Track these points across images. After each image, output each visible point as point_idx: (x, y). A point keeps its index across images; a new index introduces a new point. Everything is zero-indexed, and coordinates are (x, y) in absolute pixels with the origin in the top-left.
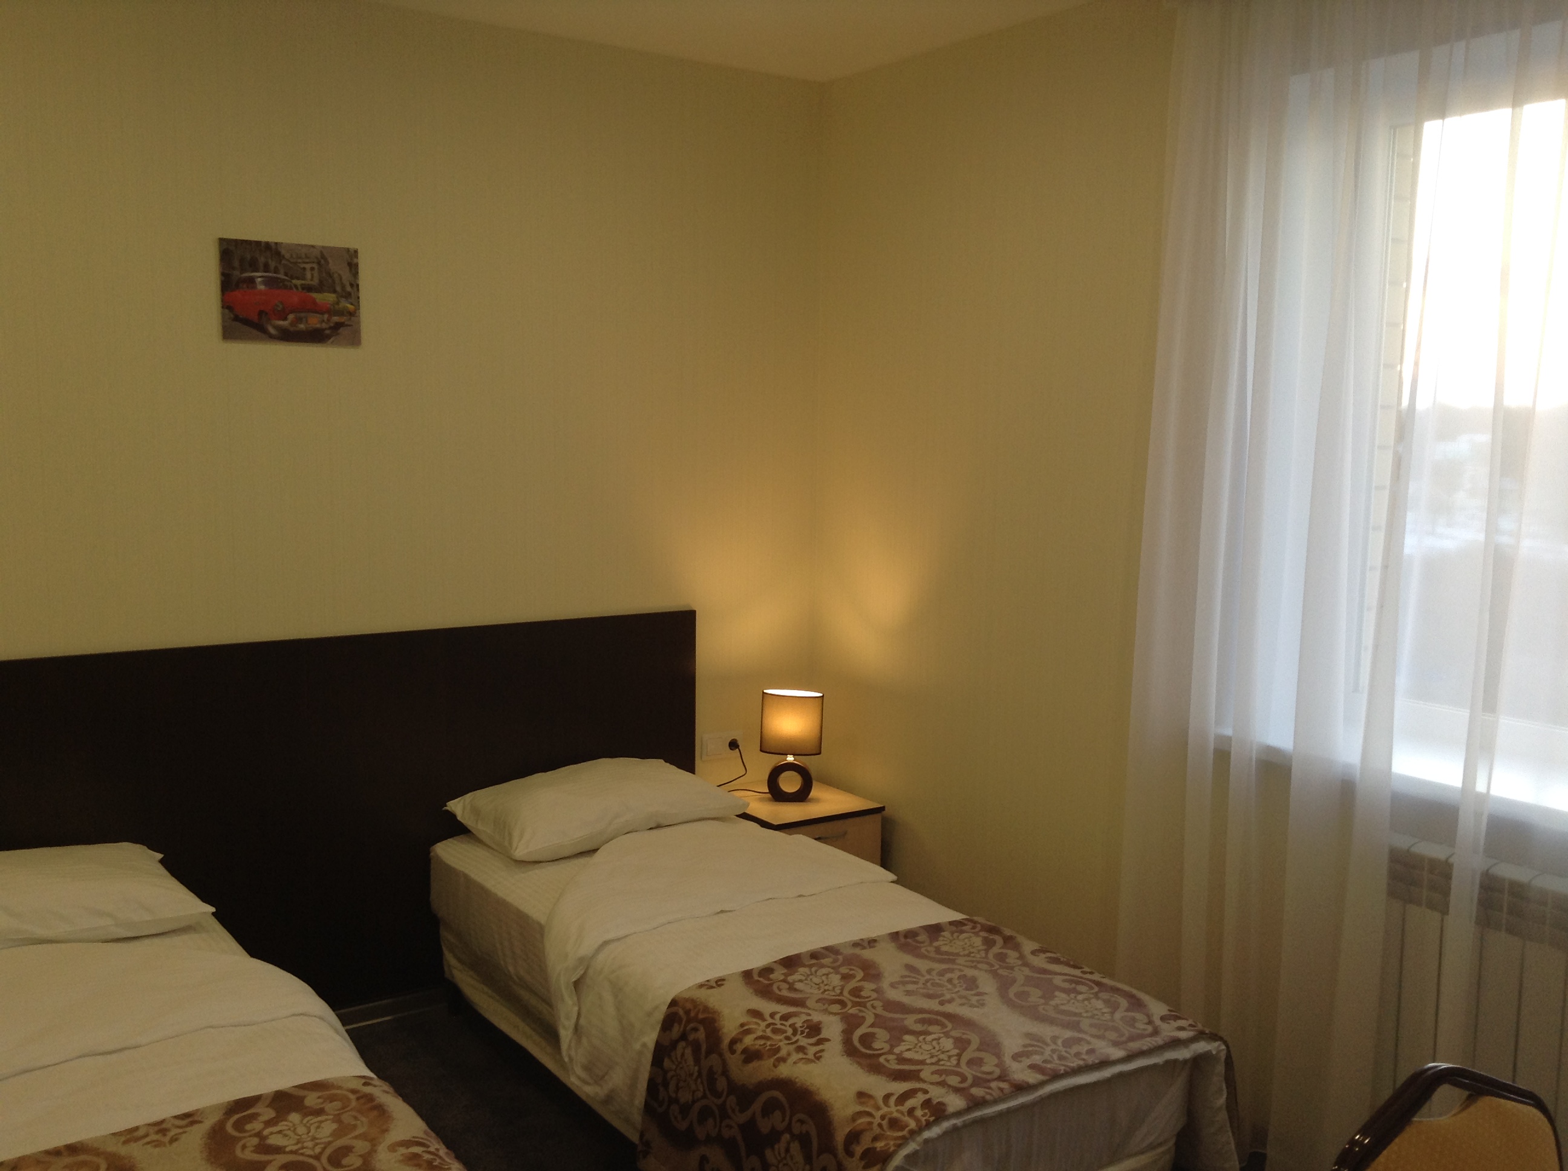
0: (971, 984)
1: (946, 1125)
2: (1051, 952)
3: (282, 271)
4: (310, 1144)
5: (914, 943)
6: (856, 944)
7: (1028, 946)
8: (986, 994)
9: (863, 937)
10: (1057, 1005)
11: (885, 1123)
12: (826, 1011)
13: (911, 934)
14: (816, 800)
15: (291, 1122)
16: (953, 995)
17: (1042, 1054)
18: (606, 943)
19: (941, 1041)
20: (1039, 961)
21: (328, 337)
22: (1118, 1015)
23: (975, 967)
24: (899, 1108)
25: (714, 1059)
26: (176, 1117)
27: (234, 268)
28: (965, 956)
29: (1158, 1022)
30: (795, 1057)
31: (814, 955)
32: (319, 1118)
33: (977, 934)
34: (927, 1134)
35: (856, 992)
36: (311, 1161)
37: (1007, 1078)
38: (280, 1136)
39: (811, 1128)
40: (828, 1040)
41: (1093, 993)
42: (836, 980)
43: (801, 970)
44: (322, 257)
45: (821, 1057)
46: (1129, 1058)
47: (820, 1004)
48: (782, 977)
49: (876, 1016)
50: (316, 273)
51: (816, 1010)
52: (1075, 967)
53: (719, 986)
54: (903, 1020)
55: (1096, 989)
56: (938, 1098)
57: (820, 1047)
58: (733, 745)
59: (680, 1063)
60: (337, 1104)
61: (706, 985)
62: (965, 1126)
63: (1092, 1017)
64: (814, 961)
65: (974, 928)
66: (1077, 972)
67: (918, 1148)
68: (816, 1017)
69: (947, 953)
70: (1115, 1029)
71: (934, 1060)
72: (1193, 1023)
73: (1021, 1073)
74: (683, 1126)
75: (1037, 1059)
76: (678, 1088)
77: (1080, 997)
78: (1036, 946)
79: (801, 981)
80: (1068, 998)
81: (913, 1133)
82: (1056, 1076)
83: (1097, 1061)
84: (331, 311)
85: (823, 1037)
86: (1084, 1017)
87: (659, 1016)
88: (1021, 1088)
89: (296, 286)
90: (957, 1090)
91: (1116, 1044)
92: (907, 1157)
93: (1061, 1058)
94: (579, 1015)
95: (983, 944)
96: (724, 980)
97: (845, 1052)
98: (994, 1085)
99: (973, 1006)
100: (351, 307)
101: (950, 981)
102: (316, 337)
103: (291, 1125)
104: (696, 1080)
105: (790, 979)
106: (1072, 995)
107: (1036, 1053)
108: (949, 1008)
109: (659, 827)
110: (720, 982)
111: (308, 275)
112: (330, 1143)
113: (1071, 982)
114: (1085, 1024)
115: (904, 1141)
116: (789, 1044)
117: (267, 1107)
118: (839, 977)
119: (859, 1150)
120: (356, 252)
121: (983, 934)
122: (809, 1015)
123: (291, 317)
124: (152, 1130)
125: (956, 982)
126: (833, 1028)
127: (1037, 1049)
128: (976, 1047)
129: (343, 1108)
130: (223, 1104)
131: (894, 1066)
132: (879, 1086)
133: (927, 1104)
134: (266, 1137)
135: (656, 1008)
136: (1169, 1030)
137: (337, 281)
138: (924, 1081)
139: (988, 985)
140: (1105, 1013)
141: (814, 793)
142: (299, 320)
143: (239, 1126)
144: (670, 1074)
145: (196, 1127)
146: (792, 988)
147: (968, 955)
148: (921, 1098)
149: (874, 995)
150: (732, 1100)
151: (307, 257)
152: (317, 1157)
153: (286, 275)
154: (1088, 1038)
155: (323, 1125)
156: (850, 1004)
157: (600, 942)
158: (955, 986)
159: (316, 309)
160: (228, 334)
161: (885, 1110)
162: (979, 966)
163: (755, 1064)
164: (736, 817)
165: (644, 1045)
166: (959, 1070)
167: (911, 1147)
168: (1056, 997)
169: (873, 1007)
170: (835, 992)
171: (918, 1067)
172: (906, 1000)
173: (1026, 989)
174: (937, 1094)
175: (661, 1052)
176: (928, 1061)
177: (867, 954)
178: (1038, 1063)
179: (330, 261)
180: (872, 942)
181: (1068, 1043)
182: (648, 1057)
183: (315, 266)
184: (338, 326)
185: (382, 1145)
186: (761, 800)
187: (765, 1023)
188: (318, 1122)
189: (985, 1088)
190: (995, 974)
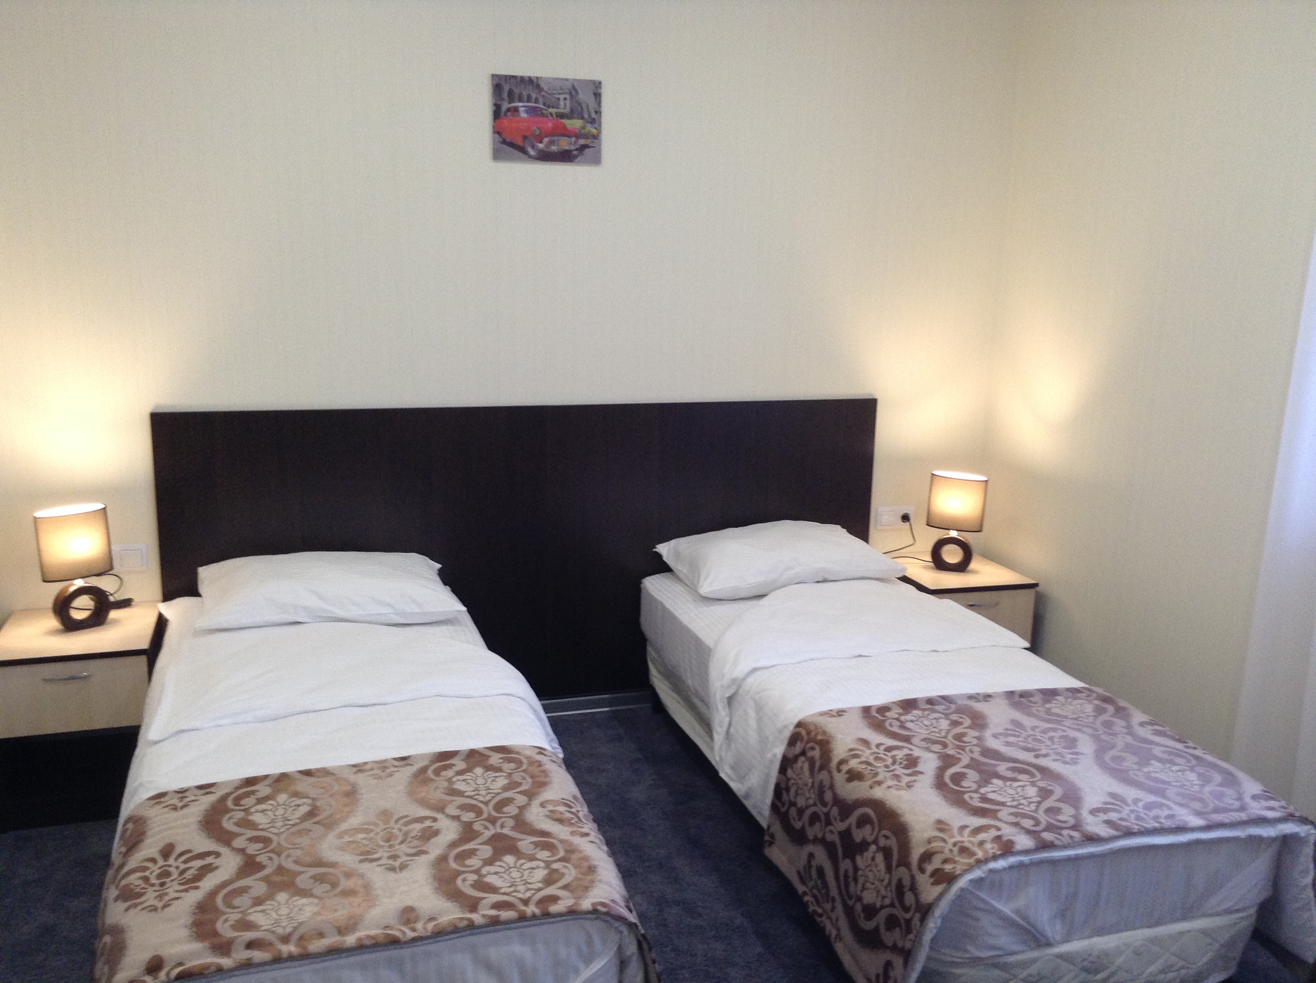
0: (1071, 743)
1: (1012, 860)
2: (1158, 725)
3: (541, 100)
4: (483, 792)
5: (1028, 703)
6: (971, 697)
7: (1138, 717)
8: (1083, 754)
9: (979, 692)
10: (1149, 772)
11: (956, 849)
12: (928, 749)
13: (1024, 695)
14: (974, 572)
15: (475, 774)
16: (1049, 751)
17: (1120, 812)
18: (755, 670)
19: (1026, 788)
20: (1145, 732)
21: (575, 157)
22: (1208, 789)
23: (1079, 730)
24: (972, 839)
25: (824, 775)
26: (394, 759)
27: (503, 99)
28: (1073, 719)
29: (1248, 800)
30: (890, 783)
31: (930, 701)
32: (497, 774)
33: (1090, 702)
34: (992, 865)
35: (959, 737)
36: (480, 805)
37: (1080, 829)
38: (464, 783)
39: (893, 843)
40: (921, 773)
41: (1189, 767)
42: (944, 724)
43: (915, 712)
44: (572, 89)
45: (912, 786)
46: (1208, 828)
47: (923, 743)
48: (896, 716)
49: (972, 759)
50: (568, 102)
51: (918, 747)
52: (1179, 741)
53: (840, 715)
54: (996, 766)
55: (1194, 762)
56: (1009, 836)
57: (913, 778)
58: (906, 518)
59: (800, 774)
60: (513, 765)
61: (829, 714)
62: (1032, 864)
63: (1181, 787)
64: (929, 706)
65: (1089, 696)
66: (1180, 746)
67: (983, 875)
68: (917, 752)
69: (1057, 715)
70: (1202, 800)
71: (1015, 803)
72: (1285, 806)
73: (1095, 826)
74: (798, 825)
75: (1113, 816)
76: (797, 794)
77: (1175, 768)
78: (1144, 718)
79: (912, 721)
80: (1162, 767)
81: (979, 862)
82: (1129, 833)
83: (1174, 826)
84: (578, 136)
85: (918, 770)
86: (1173, 786)
87: (787, 734)
88: (1091, 839)
89: (551, 114)
90: (1028, 832)
91: (1198, 814)
92: (971, 881)
93: (1138, 818)
94: (730, 725)
95: (1094, 711)
96: (844, 711)
97: (935, 785)
98: (1065, 832)
99: (1065, 763)
100: (594, 131)
101: (1051, 739)
102: (565, 157)
103: (474, 776)
104: (809, 790)
105: (903, 718)
106: (1168, 765)
107: (1114, 810)
108: (1042, 762)
109: (825, 581)
110: (840, 713)
111: (562, 103)
112: (499, 793)
113: (1170, 753)
114: (1171, 792)
115: (971, 868)
116: (887, 771)
117: (462, 760)
118: (948, 722)
119: (930, 868)
120: (600, 83)
121: (1097, 702)
122: (911, 750)
123: (546, 140)
124: (375, 766)
125: (1056, 740)
126: (929, 763)
127: (1117, 807)
128: (1058, 797)
129: (516, 769)
130: (430, 753)
131: (977, 803)
132: (956, 817)
133: (998, 838)
134: (454, 783)
135: (786, 727)
136: (1257, 809)
137: (584, 107)
138: (1000, 820)
139: (1086, 746)
140: (1195, 785)
141: (973, 565)
142: (551, 143)
143: (437, 772)
144: (792, 782)
145: (408, 767)
146: (902, 726)
147: (1076, 719)
148: (993, 833)
149: (975, 742)
150: (835, 811)
151: (561, 89)
152: (486, 803)
153: (544, 104)
154: (1171, 804)
155: (497, 779)
156: (950, 746)
157: (750, 668)
158: (1053, 743)
159: (566, 133)
160: (497, 156)
161: (959, 838)
162: (1084, 729)
163: (855, 783)
164: (896, 579)
165: (774, 755)
166: (1035, 815)
167: (977, 873)
168: (1151, 764)
169: (972, 752)
170: (940, 734)
171: (997, 807)
172: (1003, 749)
173: (1123, 754)
174: (1008, 832)
175: (786, 763)
176: (1009, 804)
177: (979, 706)
178: (1114, 819)
179: (580, 91)
180: (987, 697)
181: (1148, 807)
182: (776, 766)
183: (568, 96)
184: (584, 147)
185: (536, 801)
186: (925, 567)
187: (869, 751)
188: (494, 777)
189: (1057, 834)
190: (1096, 738)
